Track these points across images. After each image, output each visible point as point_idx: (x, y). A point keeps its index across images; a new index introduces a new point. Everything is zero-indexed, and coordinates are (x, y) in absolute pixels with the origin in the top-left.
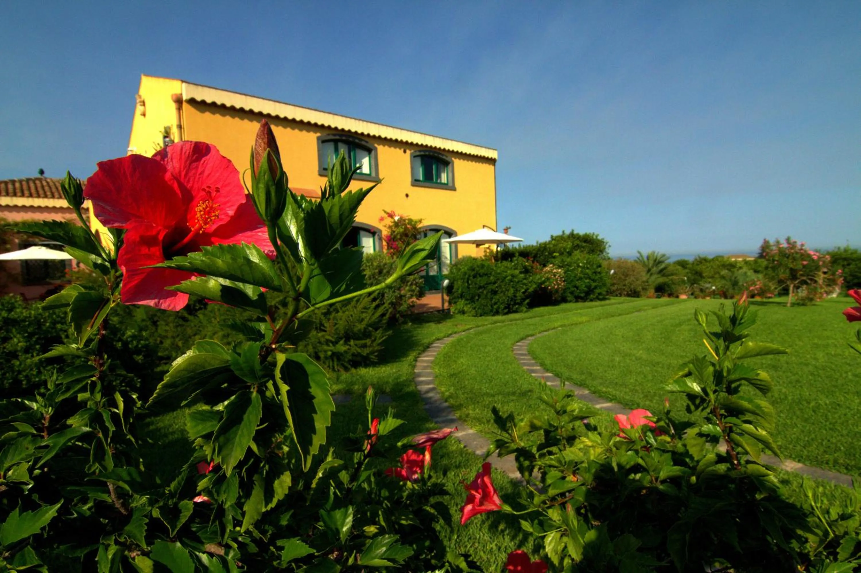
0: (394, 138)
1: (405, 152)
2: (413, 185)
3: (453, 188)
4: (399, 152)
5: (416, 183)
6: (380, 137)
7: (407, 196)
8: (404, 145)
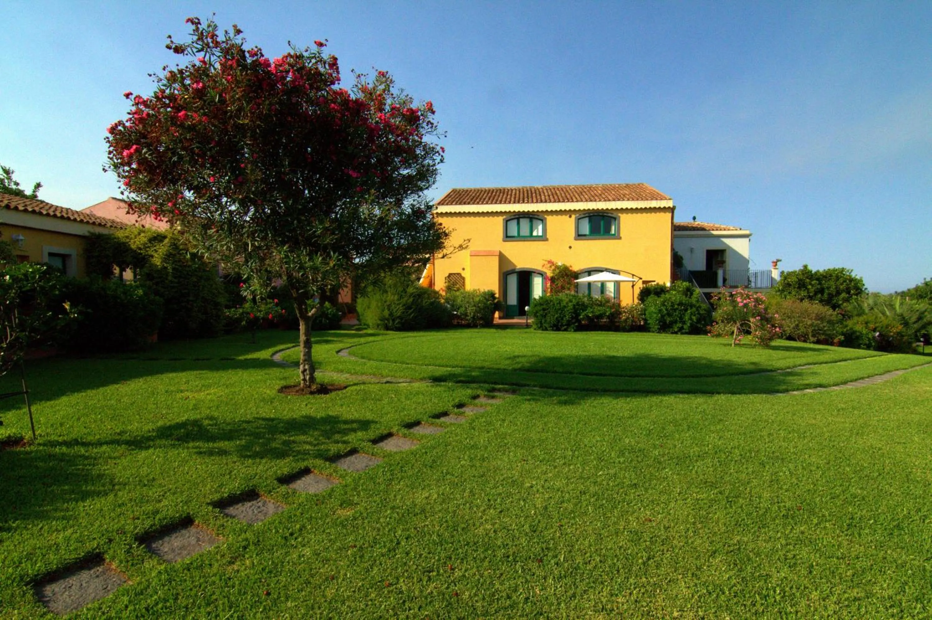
0: (558, 210)
1: (570, 217)
2: (576, 239)
3: (620, 238)
4: (565, 218)
5: (579, 236)
6: (547, 211)
7: (570, 247)
8: (569, 213)
